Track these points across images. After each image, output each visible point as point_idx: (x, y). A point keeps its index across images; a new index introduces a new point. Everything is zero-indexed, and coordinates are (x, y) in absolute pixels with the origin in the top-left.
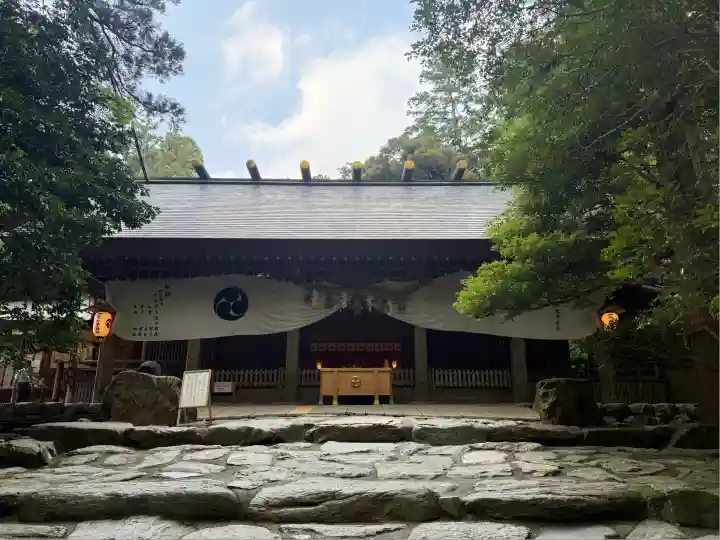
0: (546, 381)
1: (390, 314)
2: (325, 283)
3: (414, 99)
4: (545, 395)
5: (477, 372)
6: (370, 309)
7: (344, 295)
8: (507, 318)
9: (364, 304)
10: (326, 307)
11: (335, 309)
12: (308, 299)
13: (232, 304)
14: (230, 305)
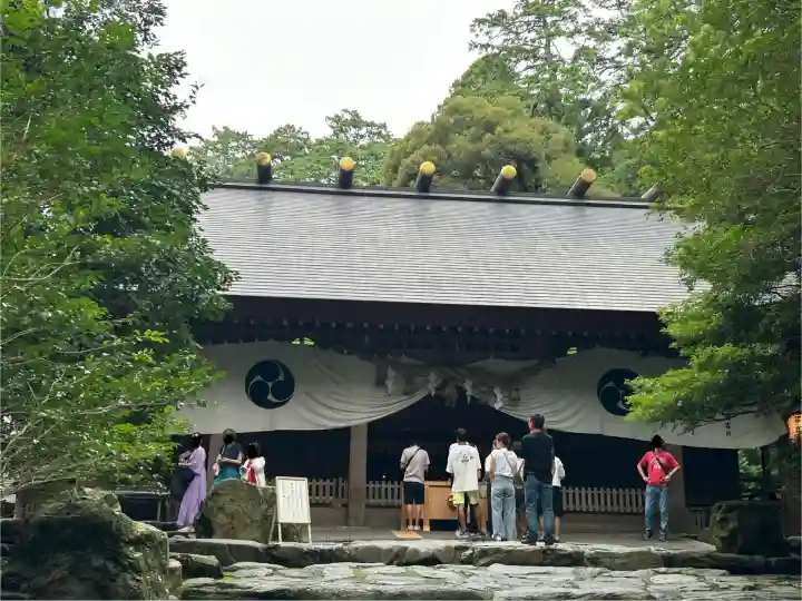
0: (725, 504)
1: (497, 406)
2: (404, 359)
3: (481, 22)
4: (724, 520)
5: (614, 490)
6: (469, 400)
7: (433, 377)
8: (687, 430)
9: (462, 392)
10: (406, 394)
11: (418, 397)
12: (380, 382)
13: (270, 384)
14: (269, 386)
